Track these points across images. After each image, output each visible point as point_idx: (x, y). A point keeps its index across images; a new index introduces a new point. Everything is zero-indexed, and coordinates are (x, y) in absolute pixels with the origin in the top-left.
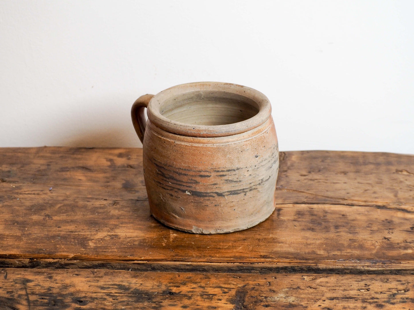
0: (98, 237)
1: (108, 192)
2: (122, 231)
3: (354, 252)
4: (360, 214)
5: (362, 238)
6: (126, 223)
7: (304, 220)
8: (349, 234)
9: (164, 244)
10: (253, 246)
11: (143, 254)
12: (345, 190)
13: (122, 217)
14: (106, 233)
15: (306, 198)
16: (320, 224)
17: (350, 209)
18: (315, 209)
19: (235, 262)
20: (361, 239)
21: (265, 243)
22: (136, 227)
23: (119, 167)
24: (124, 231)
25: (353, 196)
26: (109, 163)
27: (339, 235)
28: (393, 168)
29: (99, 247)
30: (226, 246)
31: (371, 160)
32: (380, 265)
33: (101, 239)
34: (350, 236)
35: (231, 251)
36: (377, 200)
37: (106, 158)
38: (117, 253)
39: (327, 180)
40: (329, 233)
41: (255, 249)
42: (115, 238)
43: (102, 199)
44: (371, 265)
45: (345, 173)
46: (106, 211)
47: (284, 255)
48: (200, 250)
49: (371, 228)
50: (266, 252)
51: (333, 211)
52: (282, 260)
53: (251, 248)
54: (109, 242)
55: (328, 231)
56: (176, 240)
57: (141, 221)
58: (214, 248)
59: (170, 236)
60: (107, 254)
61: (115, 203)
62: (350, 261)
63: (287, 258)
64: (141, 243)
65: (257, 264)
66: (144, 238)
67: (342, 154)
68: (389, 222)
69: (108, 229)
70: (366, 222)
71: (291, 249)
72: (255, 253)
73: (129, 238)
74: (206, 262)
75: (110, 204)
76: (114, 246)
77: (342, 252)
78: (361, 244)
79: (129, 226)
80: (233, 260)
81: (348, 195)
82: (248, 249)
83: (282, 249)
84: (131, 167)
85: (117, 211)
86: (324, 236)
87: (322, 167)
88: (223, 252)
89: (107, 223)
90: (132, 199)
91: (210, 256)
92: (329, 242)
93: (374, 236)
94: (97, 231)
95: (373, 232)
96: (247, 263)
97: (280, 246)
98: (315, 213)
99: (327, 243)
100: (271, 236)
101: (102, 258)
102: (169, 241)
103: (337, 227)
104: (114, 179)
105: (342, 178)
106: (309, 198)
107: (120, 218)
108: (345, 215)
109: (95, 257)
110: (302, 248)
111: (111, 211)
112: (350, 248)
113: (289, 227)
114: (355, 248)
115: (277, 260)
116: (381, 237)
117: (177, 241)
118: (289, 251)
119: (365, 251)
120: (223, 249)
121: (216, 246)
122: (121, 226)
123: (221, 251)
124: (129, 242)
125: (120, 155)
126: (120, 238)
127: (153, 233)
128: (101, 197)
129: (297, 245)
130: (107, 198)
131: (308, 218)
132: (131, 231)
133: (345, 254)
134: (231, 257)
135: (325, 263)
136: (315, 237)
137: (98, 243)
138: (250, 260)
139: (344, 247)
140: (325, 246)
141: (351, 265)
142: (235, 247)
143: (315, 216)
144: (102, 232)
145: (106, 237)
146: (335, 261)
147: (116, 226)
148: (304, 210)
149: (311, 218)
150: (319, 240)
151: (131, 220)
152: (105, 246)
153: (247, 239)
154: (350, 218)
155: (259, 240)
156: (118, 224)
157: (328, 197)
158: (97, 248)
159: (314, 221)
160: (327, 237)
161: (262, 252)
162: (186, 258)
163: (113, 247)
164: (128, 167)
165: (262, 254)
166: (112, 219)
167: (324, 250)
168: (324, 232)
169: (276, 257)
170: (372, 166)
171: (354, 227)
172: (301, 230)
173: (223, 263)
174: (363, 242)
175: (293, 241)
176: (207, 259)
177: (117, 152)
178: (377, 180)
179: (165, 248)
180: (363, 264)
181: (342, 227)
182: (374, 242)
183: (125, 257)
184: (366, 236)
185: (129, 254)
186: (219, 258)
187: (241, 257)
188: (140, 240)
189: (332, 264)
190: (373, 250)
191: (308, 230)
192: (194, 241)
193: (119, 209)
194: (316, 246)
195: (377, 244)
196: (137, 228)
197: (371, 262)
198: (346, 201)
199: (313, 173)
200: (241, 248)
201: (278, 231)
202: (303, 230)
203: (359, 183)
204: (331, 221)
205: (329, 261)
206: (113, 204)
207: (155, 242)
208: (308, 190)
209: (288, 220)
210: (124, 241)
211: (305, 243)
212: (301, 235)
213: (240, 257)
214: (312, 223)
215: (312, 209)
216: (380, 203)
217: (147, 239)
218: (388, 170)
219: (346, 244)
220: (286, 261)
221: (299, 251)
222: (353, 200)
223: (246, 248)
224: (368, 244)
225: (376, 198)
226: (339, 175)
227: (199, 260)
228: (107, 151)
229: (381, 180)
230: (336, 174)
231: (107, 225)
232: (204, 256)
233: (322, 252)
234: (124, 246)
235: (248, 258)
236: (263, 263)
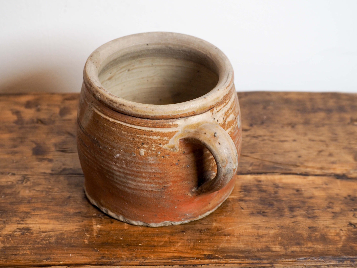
0: (6, 233)
1: (16, 163)
2: (34, 222)
3: (315, 246)
4: (316, 188)
5: (323, 225)
6: (40, 209)
7: (251, 199)
8: (308, 219)
9: (86, 241)
10: (194, 241)
11: (62, 257)
12: (295, 151)
13: (33, 201)
14: (15, 225)
15: (252, 164)
16: (271, 205)
17: (305, 180)
18: (263, 181)
19: (174, 264)
20: (322, 227)
21: (208, 237)
22: (51, 215)
23: (27, 123)
24: (37, 222)
25: (306, 161)
26: (15, 118)
27: (295, 220)
28: (347, 116)
29: (8, 247)
30: (161, 241)
31: (320, 104)
32: (348, 263)
33: (10, 235)
34: (309, 222)
35: (168, 250)
36: (334, 166)
37: (11, 110)
38: (30, 257)
39: (273, 136)
40: (284, 218)
41: (197, 245)
42: (27, 232)
43: (9, 173)
44: (337, 264)
45: (293, 125)
46: (14, 191)
47: (233, 254)
48: (131, 249)
49: (332, 208)
50: (210, 250)
51: (285, 184)
52: (231, 261)
53: (192, 244)
54: (20, 240)
55: (282, 216)
56: (100, 234)
57: (57, 205)
58: (147, 245)
59: (93, 228)
60: (18, 258)
61: (25, 178)
62: (313, 259)
63: (236, 258)
64: (59, 241)
65: (200, 266)
66: (61, 232)
67: (285, 97)
68: (353, 200)
69: (18, 219)
70: (326, 200)
71: (241, 244)
72: (197, 252)
73: (43, 232)
74: (138, 265)
75: (19, 181)
76: (25, 246)
77: (302, 248)
78: (324, 234)
79: (42, 213)
80: (171, 263)
81: (300, 159)
82: (189, 245)
83: (229, 245)
84: (41, 121)
85: (27, 191)
86: (278, 223)
87: (265, 117)
88: (159, 251)
89: (16, 210)
90: (44, 173)
91: (143, 258)
92: (285, 231)
93: (337, 221)
94: (4, 222)
95: (335, 215)
96: (188, 265)
97: (227, 240)
98: (264, 187)
99: (282, 233)
100: (215, 225)
101: (12, 264)
102: (92, 236)
103: (292, 209)
104: (22, 142)
105: (289, 134)
106: (255, 165)
107: (31, 202)
108: (300, 190)
109: (4, 263)
110: (253, 242)
111: (21, 192)
112: (311, 241)
113: (235, 211)
114: (316, 240)
115: (224, 260)
116: (346, 222)
117: (102, 235)
118: (238, 247)
119: (329, 245)
120: (157, 246)
121: (149, 243)
122: (33, 213)
123: (156, 250)
124: (43, 239)
125: (28, 105)
126: (32, 233)
127: (72, 223)
128: (7, 170)
129: (247, 238)
130: (15, 172)
131: (255, 196)
132: (45, 222)
133: (306, 250)
134: (169, 259)
135: (282, 263)
136: (267, 225)
137: (6, 241)
138: (192, 262)
139: (304, 240)
140: (280, 238)
141: (313, 264)
142: (173, 243)
143: (264, 193)
144: (10, 224)
145: (16, 231)
146: (294, 260)
147: (27, 215)
148: (250, 184)
149: (260, 195)
150: (273, 230)
151: (46, 205)
152: (15, 247)
153: (186, 230)
154: (307, 194)
155: (201, 231)
156: (29, 211)
157: (277, 163)
158: (5, 250)
159: (264, 201)
160: (282, 225)
161: (205, 250)
162: (115, 261)
163: (24, 248)
164: (37, 122)
165: (206, 253)
166: (22, 203)
167: (280, 244)
168: (277, 217)
169: (223, 257)
170: (322, 115)
171: (311, 208)
172: (250, 214)
173: (159, 266)
174: (325, 230)
175: (242, 233)
176: (140, 262)
177: (24, 99)
178: (330, 135)
179: (88, 247)
180: (328, 263)
181: (298, 209)
182: (338, 230)
183: (39, 261)
184: (327, 221)
185: (44, 257)
186: (154, 259)
187: (181, 258)
188: (57, 235)
189: (291, 264)
190: (338, 242)
191: (258, 215)
192: (123, 235)
193: (30, 188)
194: (270, 239)
195: (342, 233)
196: (53, 216)
197: (338, 259)
198: (298, 168)
199: (255, 126)
200: (179, 244)
201: (223, 217)
202: (252, 214)
203: (310, 140)
204: (284, 199)
205: (287, 260)
206: (22, 181)
207: (76, 238)
208: (252, 153)
209: (233, 199)
210: (37, 237)
211: (256, 235)
212: (250, 222)
213: (179, 258)
214: (262, 204)
215: (260, 181)
216: (339, 170)
217: (65, 233)
218: (342, 120)
219: (305, 234)
220: (235, 262)
221: (250, 248)
222: (307, 167)
223: (185, 244)
224: (331, 234)
225: (333, 163)
226: (286, 128)
227: (130, 263)
228: (12, 99)
229: (336, 134)
230: (283, 127)
231: (16, 214)
232: (136, 258)
233: (277, 248)
234: (38, 245)
235: (190, 258)
236: (207, 264)
